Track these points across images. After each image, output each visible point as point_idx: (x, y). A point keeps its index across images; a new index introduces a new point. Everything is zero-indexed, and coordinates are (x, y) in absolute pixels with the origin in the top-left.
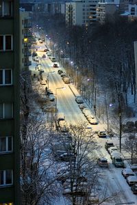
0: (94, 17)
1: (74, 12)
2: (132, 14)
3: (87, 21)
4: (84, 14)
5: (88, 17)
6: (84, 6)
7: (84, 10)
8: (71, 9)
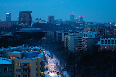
0: (81, 44)
1: (69, 41)
2: (102, 44)
3: (77, 46)
4: (75, 42)
5: (77, 44)
6: (75, 38)
7: (75, 40)
8: (67, 39)
